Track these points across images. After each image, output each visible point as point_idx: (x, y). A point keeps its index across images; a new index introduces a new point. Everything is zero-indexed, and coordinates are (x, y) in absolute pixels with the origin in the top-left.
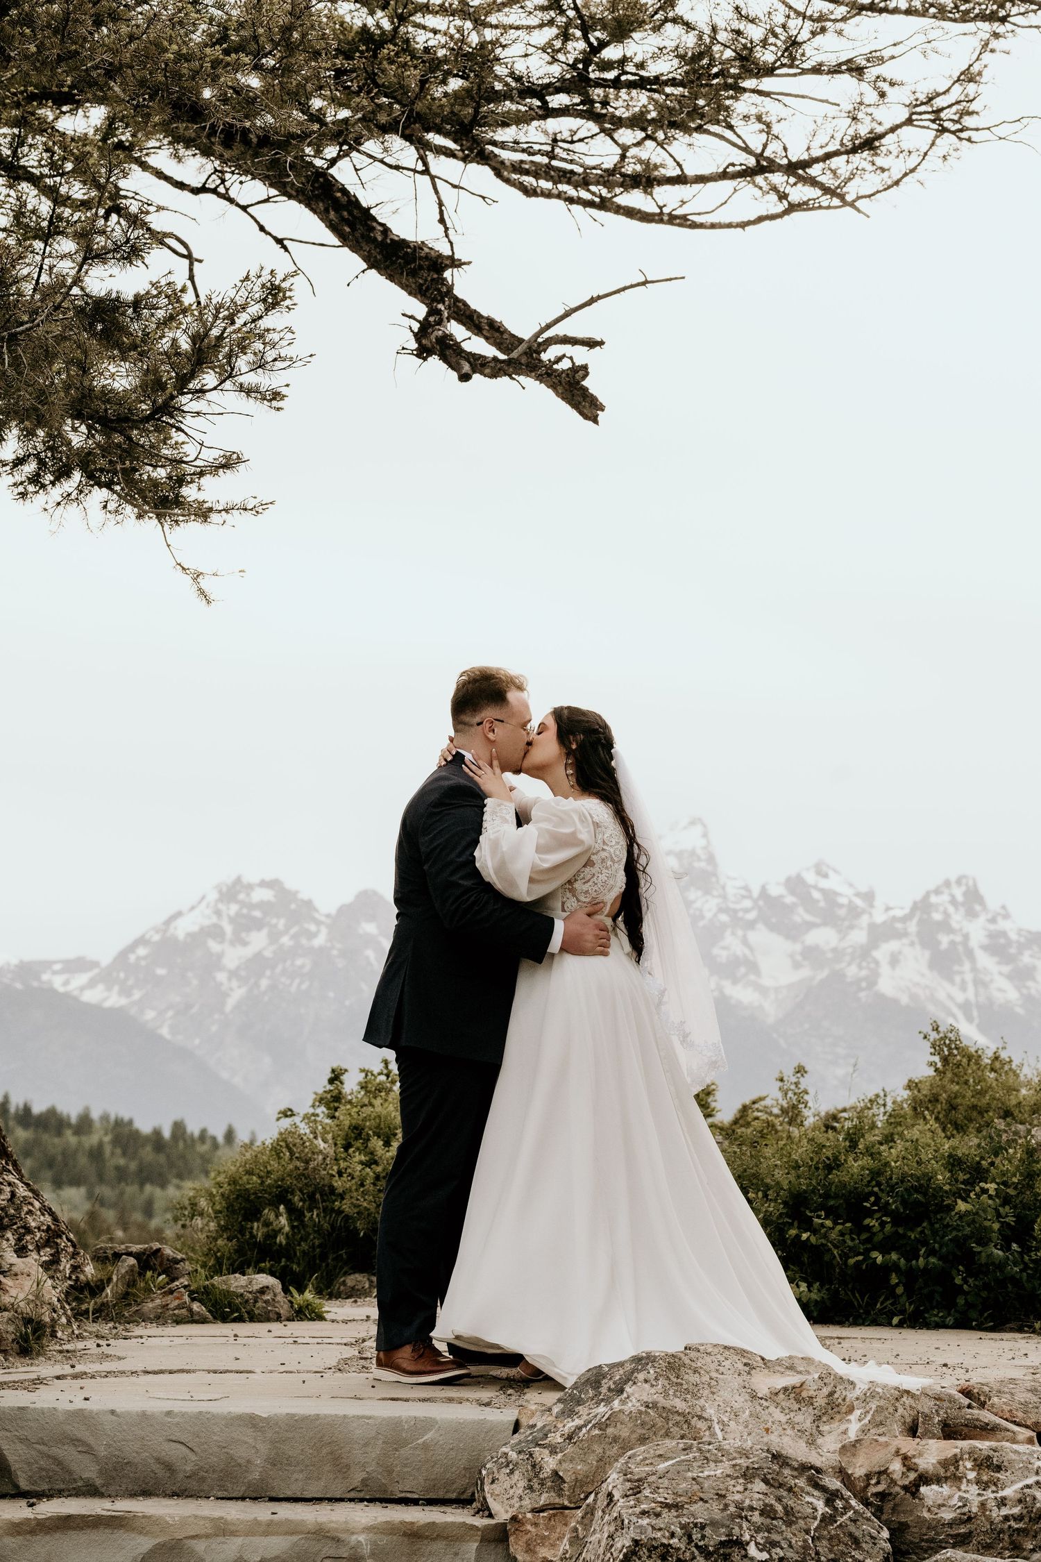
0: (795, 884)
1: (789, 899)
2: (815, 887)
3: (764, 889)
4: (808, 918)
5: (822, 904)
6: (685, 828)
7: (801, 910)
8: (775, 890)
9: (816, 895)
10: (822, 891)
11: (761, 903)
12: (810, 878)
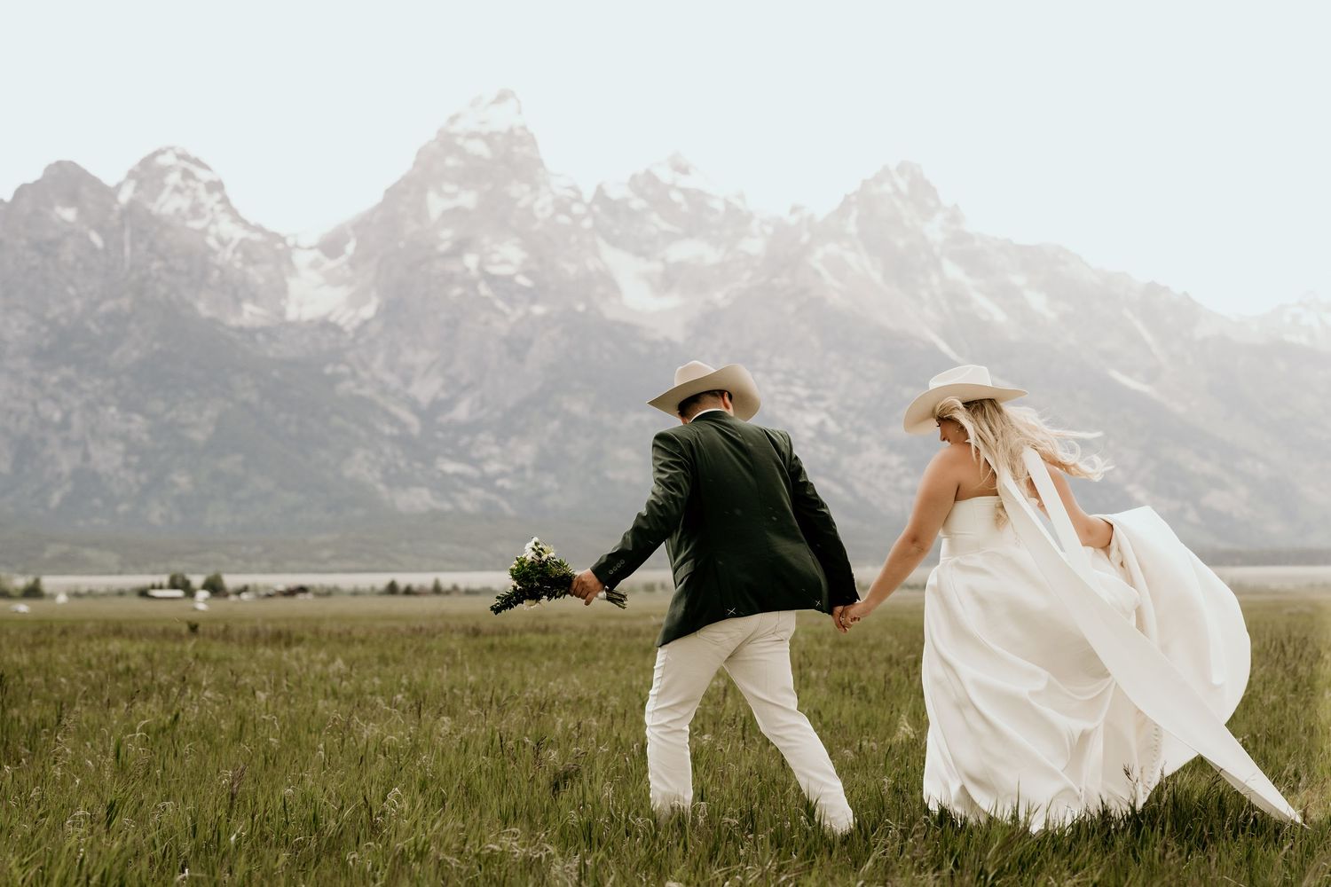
0: (645, 183)
1: (637, 204)
2: (673, 186)
3: (600, 191)
4: (665, 226)
5: (685, 208)
6: (493, 103)
7: (655, 217)
8: (615, 193)
9: (676, 197)
10: (684, 191)
11: (596, 208)
12: (665, 175)
